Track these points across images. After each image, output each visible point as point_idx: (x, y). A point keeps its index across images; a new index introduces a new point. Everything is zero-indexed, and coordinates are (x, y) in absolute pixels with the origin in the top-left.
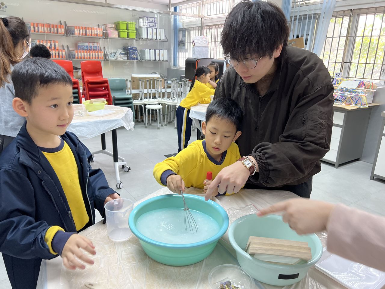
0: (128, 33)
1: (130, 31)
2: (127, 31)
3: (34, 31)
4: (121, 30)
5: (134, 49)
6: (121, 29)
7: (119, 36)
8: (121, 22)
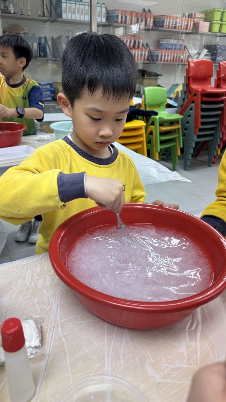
0: (221, 25)
1: (224, 23)
2: (220, 22)
3: (122, 22)
4: (215, 22)
5: (223, 48)
6: (215, 19)
7: (210, 30)
8: (216, 9)
